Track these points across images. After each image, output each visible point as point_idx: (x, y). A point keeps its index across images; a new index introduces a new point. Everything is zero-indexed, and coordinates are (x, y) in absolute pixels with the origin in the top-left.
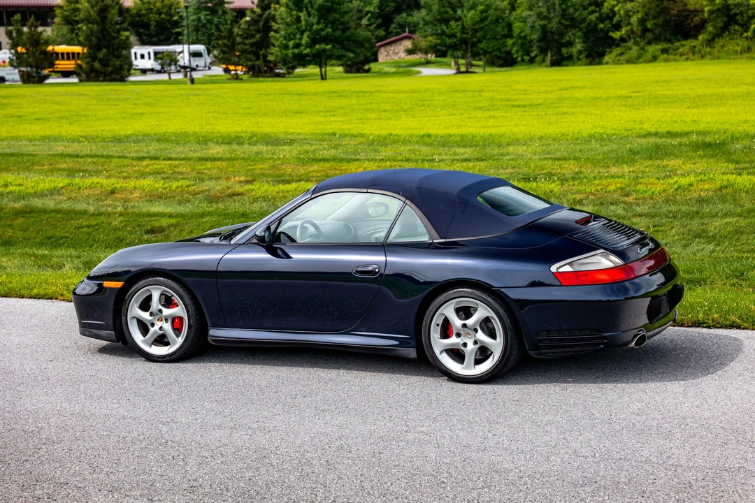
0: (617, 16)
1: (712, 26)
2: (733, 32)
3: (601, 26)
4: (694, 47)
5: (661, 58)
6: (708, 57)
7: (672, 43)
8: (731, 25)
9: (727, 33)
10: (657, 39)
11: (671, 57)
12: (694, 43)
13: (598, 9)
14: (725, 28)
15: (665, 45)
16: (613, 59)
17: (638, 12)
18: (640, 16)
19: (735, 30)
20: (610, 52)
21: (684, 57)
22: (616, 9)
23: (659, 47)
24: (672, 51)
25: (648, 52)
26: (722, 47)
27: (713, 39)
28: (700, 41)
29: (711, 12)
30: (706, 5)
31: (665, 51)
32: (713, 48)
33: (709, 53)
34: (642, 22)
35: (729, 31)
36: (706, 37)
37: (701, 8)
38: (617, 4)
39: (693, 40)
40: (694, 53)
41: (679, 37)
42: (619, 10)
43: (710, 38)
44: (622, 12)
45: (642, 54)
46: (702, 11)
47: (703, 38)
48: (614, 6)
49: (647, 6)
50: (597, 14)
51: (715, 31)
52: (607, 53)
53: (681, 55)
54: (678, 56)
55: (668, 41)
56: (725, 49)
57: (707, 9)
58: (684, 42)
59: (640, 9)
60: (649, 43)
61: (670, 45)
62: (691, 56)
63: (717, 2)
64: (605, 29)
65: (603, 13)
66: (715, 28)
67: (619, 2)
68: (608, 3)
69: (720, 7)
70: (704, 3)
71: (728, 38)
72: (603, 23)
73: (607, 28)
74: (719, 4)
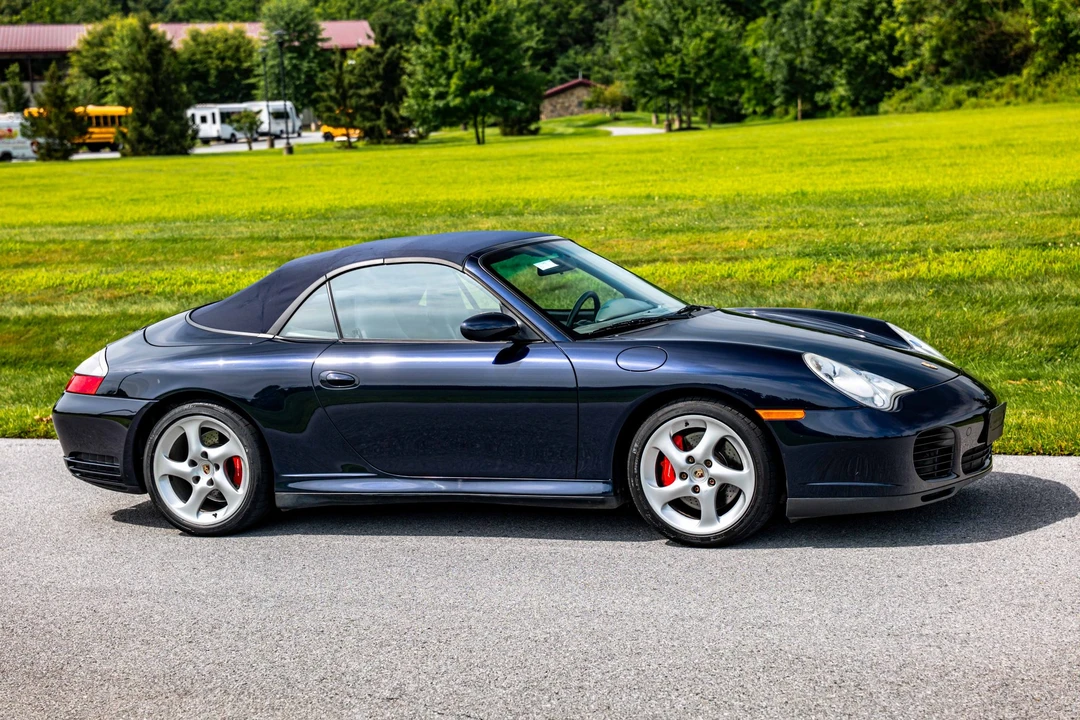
0: (900, 44)
1: (1041, 55)
2: (1073, 62)
3: (873, 58)
4: (1017, 86)
5: (967, 103)
6: (1039, 100)
7: (983, 82)
8: (1070, 53)
9: (1064, 64)
10: (958, 76)
11: (983, 101)
12: (1017, 80)
13: (868, 36)
14: (1062, 57)
15: (972, 86)
16: (895, 106)
17: (931, 37)
18: (934, 42)
20: (890, 97)
21: (1004, 101)
22: (898, 34)
23: (964, 87)
24: (983, 93)
25: (947, 94)
26: (1060, 85)
27: (1044, 75)
28: (1025, 77)
29: (1040, 35)
30: (1033, 26)
31: (973, 93)
32: (1046, 86)
33: (1041, 94)
34: (937, 52)
35: (1067, 61)
36: (1033, 72)
37: (1025, 28)
38: (899, 28)
39: (1014, 76)
40: (1017, 95)
41: (992, 73)
42: (903, 36)
43: (1039, 72)
44: (907, 38)
45: (939, 99)
46: (1027, 35)
47: (1029, 73)
48: (894, 31)
49: (945, 29)
50: (867, 42)
51: (1046, 63)
52: (885, 99)
53: (998, 98)
54: (993, 101)
55: (979, 79)
56: (1064, 88)
57: (1033, 31)
58: (1001, 80)
59: (934, 33)
60: (948, 82)
61: (979, 84)
62: (1012, 99)
63: (1049, 20)
64: (880, 62)
65: (876, 41)
66: (1046, 58)
67: (902, 24)
68: (886, 26)
69: (1053, 27)
70: (1030, 22)
71: (1066, 72)
72: (875, 54)
73: (883, 61)
74: (1051, 23)
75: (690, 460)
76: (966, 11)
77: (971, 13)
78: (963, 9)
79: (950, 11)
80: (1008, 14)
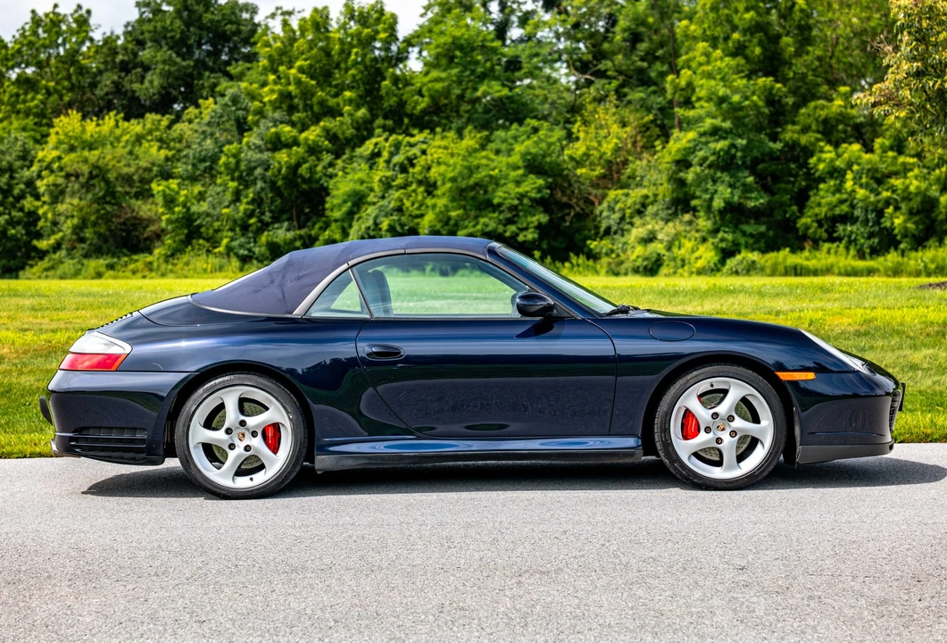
0: (43, 220)
1: (170, 238)
2: (197, 247)
3: (13, 231)
4: (151, 263)
5: (107, 275)
6: (172, 275)
7: (119, 258)
8: (194, 238)
9: (190, 248)
10: (96, 252)
11: (121, 274)
12: (150, 258)
13: (7, 211)
14: (188, 241)
15: (109, 260)
16: (38, 274)
17: (73, 216)
18: (75, 221)
19: (200, 245)
20: (32, 266)
21: (140, 275)
22: (41, 212)
23: (101, 261)
24: (119, 267)
25: (88, 266)
26: (187, 264)
27: (172, 255)
28: (157, 256)
29: (169, 221)
30: (163, 214)
31: (111, 267)
32: (174, 265)
33: (171, 271)
34: (78, 229)
35: (192, 246)
36: (163, 252)
37: (156, 214)
38: (42, 206)
39: (146, 255)
40: (151, 270)
41: (125, 251)
42: (45, 214)
43: (169, 253)
44: (50, 216)
45: (80, 270)
46: (161, 220)
47: (160, 253)
48: (37, 208)
49: (85, 210)
50: (7, 217)
51: (174, 245)
52: (27, 268)
53: (134, 272)
54: (129, 274)
55: (114, 255)
56: (191, 267)
57: (164, 218)
58: (135, 257)
59: (75, 213)
60: (86, 256)
61: (115, 260)
62: (147, 273)
63: (177, 209)
64: (19, 236)
65: (15, 216)
66: (175, 241)
67: (44, 203)
68: (28, 203)
69: (181, 216)
70: (161, 210)
71: (192, 254)
72: (14, 228)
73: (22, 235)
74: (179, 212)
75: (715, 416)
76: (104, 197)
77: (108, 199)
78: (101, 194)
79: (90, 196)
80: (140, 202)
